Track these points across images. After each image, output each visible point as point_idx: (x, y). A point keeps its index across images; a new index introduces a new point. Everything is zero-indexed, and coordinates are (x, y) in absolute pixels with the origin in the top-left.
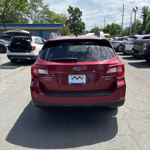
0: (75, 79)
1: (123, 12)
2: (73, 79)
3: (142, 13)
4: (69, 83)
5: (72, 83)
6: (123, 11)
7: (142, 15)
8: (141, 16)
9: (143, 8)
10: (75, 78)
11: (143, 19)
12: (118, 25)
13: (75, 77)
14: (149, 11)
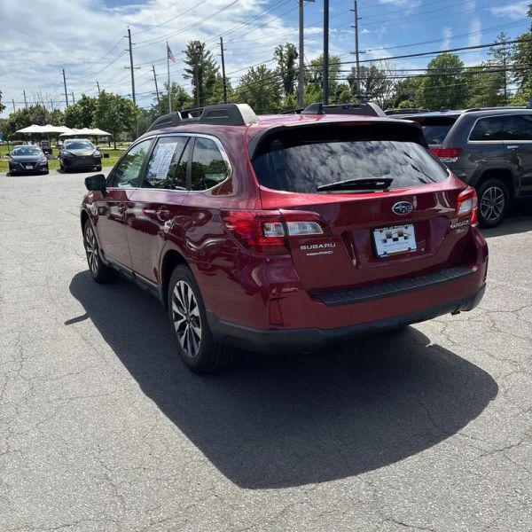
0: (390, 241)
1: (131, 54)
2: (385, 241)
3: (187, 62)
4: (379, 254)
5: (385, 253)
6: (130, 50)
7: (189, 71)
8: (186, 73)
9: (189, 47)
10: (391, 237)
11: (194, 83)
12: (123, 100)
13: (389, 236)
14: (207, 59)
